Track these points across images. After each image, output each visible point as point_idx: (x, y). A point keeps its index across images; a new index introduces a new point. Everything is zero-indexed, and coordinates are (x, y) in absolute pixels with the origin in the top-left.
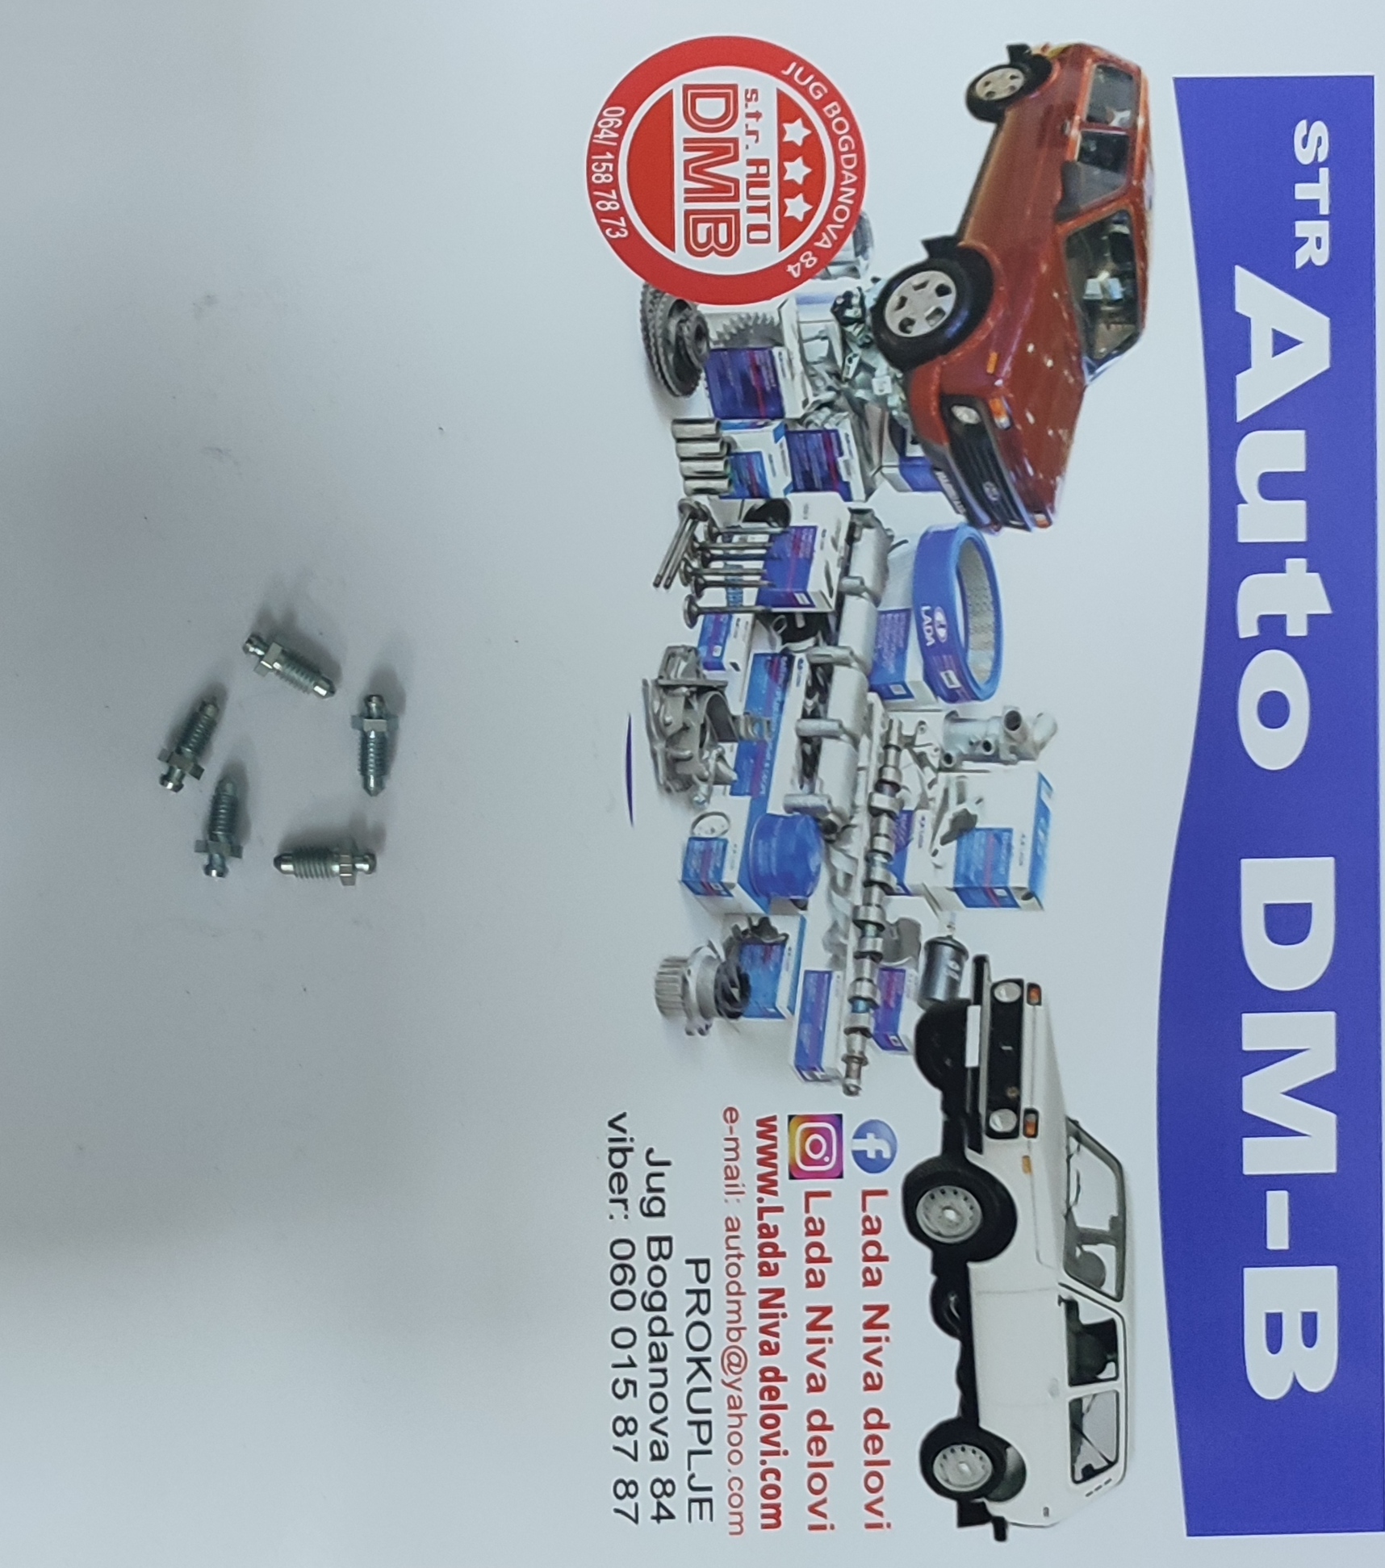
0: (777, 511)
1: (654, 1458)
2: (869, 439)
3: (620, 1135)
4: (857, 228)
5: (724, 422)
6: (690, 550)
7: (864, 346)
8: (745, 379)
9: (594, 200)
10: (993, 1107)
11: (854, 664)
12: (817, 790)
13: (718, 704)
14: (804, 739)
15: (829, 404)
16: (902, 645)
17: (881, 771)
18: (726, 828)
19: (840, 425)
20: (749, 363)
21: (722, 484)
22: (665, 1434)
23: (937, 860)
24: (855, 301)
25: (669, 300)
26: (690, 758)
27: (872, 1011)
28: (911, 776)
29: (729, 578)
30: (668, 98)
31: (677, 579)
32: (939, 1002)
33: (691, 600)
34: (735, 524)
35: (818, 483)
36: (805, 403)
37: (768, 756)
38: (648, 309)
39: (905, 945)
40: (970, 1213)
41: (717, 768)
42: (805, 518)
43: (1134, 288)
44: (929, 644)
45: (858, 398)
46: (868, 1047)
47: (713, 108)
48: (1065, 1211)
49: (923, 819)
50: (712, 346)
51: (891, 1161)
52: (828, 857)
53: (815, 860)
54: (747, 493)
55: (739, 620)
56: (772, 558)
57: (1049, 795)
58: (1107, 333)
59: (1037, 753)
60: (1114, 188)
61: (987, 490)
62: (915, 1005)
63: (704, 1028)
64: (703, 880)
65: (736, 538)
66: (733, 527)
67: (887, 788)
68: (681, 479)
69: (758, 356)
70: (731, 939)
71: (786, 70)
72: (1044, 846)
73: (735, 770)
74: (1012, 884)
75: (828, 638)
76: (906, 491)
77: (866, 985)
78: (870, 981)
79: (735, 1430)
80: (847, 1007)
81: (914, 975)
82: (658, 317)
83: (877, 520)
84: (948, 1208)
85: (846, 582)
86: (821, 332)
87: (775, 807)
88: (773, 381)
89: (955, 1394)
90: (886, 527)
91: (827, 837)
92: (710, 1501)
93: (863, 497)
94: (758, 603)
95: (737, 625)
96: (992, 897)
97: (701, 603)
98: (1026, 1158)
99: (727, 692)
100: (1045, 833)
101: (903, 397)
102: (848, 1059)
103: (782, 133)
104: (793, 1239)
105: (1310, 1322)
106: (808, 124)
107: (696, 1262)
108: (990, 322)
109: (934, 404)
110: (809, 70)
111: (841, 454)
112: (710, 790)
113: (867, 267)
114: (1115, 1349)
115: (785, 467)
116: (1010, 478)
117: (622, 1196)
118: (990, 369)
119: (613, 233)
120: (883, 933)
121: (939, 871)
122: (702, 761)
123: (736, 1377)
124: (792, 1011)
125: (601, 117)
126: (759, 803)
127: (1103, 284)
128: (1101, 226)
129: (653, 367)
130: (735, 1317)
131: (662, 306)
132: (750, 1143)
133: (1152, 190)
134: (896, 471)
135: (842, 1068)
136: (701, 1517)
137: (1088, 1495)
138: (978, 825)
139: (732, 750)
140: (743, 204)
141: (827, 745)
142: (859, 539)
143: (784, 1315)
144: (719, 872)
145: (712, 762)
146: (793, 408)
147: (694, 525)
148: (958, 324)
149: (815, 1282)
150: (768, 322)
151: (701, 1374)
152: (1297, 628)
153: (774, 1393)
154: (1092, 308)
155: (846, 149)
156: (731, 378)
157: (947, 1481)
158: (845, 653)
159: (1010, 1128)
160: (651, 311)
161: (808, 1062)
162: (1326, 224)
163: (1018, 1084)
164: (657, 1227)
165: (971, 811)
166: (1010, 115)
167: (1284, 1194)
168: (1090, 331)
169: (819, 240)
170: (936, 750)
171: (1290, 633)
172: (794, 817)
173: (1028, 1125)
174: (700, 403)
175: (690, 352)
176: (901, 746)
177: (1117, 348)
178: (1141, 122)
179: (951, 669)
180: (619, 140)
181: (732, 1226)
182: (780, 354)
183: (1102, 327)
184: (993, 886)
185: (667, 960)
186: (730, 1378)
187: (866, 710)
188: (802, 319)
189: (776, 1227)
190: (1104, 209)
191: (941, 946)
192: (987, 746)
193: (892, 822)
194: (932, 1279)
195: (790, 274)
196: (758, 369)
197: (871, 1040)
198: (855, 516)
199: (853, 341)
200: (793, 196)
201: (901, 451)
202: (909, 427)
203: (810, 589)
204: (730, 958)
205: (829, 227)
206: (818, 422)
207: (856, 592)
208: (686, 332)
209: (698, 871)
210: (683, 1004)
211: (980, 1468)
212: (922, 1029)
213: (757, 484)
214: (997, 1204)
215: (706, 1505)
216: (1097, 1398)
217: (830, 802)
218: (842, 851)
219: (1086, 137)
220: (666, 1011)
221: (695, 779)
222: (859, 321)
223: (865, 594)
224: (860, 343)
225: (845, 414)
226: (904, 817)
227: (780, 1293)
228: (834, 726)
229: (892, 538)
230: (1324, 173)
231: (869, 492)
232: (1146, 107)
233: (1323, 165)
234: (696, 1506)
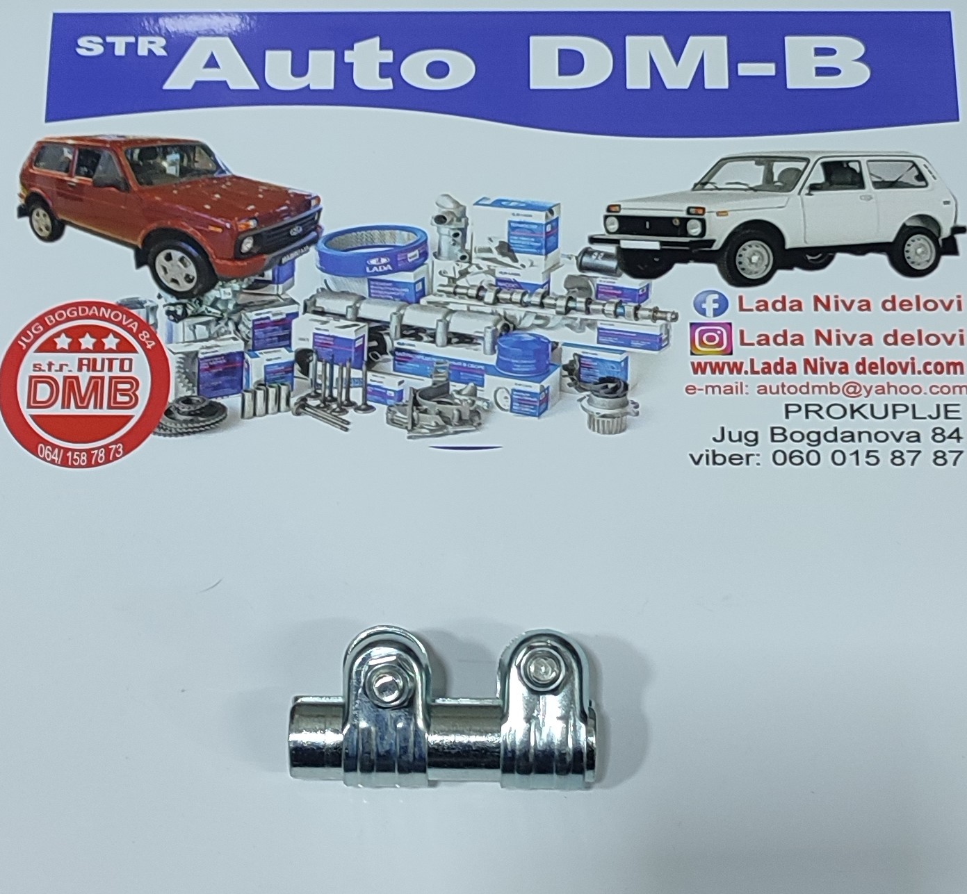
0: (303, 357)
1: (918, 440)
2: (259, 301)
3: (704, 458)
4: (125, 307)
5: (244, 387)
6: (325, 409)
7: (201, 304)
8: (218, 375)
9: (97, 464)
10: (686, 234)
11: (402, 312)
12: (481, 335)
13: (425, 394)
14: (449, 342)
15: (236, 325)
16: (390, 284)
17: (470, 297)
18: (504, 390)
19: (249, 318)
20: (207, 372)
21: (284, 389)
22: (902, 433)
23: (527, 264)
24: (172, 308)
25: (165, 420)
26: (459, 411)
27: (623, 304)
28: (475, 279)
29: (344, 386)
30: (35, 418)
31: (344, 417)
32: (619, 265)
33: (358, 409)
34: (309, 381)
35: (286, 332)
36: (234, 339)
37: (459, 364)
38: (169, 432)
39: (582, 284)
40: (754, 248)
41: (465, 395)
42: (308, 340)
43: (173, 147)
44: (391, 268)
45: (234, 308)
46: (647, 307)
47: (43, 392)
48: (752, 192)
49: (501, 273)
50: (196, 394)
51: (720, 294)
52: (524, 329)
53: (526, 337)
54: (290, 374)
55: (371, 380)
56: (332, 360)
57: (488, 199)
58: (200, 163)
59: (462, 206)
60: (110, 156)
61: (295, 234)
62: (619, 279)
63: (633, 405)
64: (538, 404)
65: (319, 381)
66: (312, 383)
67: (481, 294)
68: (279, 414)
69: (204, 366)
70: (576, 388)
71: (22, 347)
72: (520, 202)
73: (467, 383)
74: (543, 221)
75: (384, 328)
76: (293, 280)
77: (607, 307)
78: (604, 305)
79: (898, 390)
80: (621, 319)
81: (601, 279)
82: (175, 427)
83: (311, 298)
84: (750, 260)
85: (349, 316)
86: (190, 329)
87: (492, 360)
88: (220, 358)
89: (871, 256)
90: (315, 293)
91: (512, 329)
92: (946, 406)
93: (296, 306)
94: (360, 368)
95: (374, 381)
96: (552, 233)
97: (359, 402)
98: (718, 214)
99: (417, 388)
100: (513, 201)
101: (234, 281)
102: (654, 319)
103: (63, 350)
104: (772, 354)
105: (820, 52)
106: (58, 335)
107: (787, 412)
108: (190, 230)
109: (239, 263)
110: (24, 333)
111: (268, 318)
112: (480, 399)
113: (151, 301)
114: (840, 163)
115: (275, 351)
116: (288, 220)
117: (744, 457)
118: (220, 230)
119: (119, 453)
120: (573, 296)
121: (534, 264)
122: (462, 403)
123: (863, 389)
124: (624, 351)
125: (44, 459)
126: (488, 369)
127: (170, 164)
128: (134, 165)
129: (207, 429)
130: (823, 389)
131: (168, 424)
132: (709, 378)
133: (114, 135)
134: (280, 286)
135: (660, 322)
136: (958, 411)
137: (934, 178)
138: (506, 240)
139: (454, 386)
140: (106, 374)
141: (452, 329)
142: (323, 308)
143: (822, 359)
144: (533, 394)
145: (462, 398)
146: (239, 346)
147: (309, 406)
148: (190, 249)
149: (800, 340)
150: (182, 361)
151: (861, 410)
152: (388, 56)
153: (873, 366)
154: (183, 171)
155: (76, 313)
156: (217, 383)
157: (928, 261)
158: (394, 317)
159: (699, 224)
160: (171, 431)
161: (656, 343)
162: (141, 39)
163: (669, 220)
164: (765, 436)
165: (497, 244)
166: (61, 217)
167: (740, 66)
168: (199, 173)
169: (132, 329)
170: (458, 265)
171: (390, 60)
172: (498, 348)
173: (697, 213)
174: (232, 402)
175: (198, 407)
176: (455, 285)
177: (210, 156)
178: (70, 142)
179: (406, 256)
180: (60, 448)
181: (763, 390)
182: (203, 353)
183: (196, 165)
184: (544, 233)
185: (590, 427)
186: (864, 392)
187: (431, 305)
188: (182, 340)
189: (764, 363)
190: (123, 163)
191: (583, 264)
192: (456, 235)
193: (502, 292)
194: (797, 270)
195: (152, 347)
196: (212, 367)
197: (642, 305)
198: (308, 310)
199: (197, 311)
200: (103, 344)
201: (268, 282)
202: (253, 279)
203: (353, 337)
204: (589, 389)
205: (124, 323)
206: (248, 331)
207: (357, 310)
208: (186, 410)
209: (532, 407)
210: (619, 417)
211: (919, 242)
212: (635, 274)
213: (286, 368)
214: (747, 232)
215: (949, 408)
216: (872, 172)
217: (489, 328)
218: (520, 321)
219: (78, 173)
220: (623, 427)
221: (472, 408)
222: (185, 306)
223: (358, 305)
224: (199, 306)
225: (243, 315)
226: (500, 284)
227: (807, 362)
228: (441, 324)
229: (323, 289)
230: (109, 39)
231: (293, 302)
232: (61, 138)
233: (104, 40)
234: (950, 415)
